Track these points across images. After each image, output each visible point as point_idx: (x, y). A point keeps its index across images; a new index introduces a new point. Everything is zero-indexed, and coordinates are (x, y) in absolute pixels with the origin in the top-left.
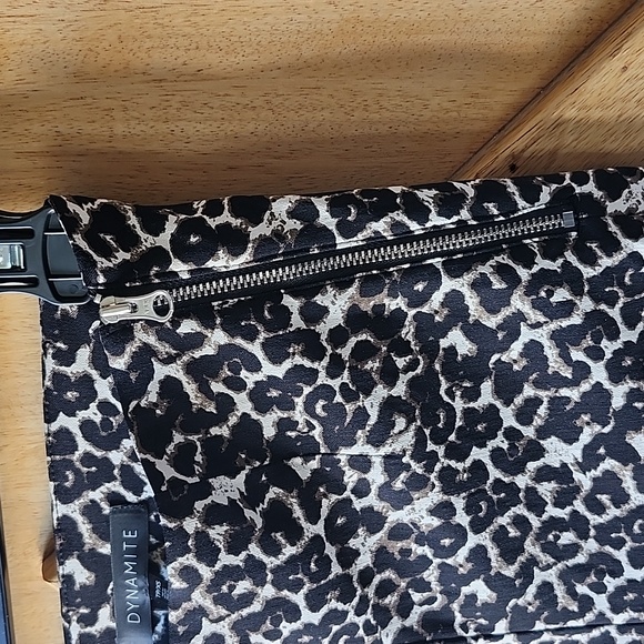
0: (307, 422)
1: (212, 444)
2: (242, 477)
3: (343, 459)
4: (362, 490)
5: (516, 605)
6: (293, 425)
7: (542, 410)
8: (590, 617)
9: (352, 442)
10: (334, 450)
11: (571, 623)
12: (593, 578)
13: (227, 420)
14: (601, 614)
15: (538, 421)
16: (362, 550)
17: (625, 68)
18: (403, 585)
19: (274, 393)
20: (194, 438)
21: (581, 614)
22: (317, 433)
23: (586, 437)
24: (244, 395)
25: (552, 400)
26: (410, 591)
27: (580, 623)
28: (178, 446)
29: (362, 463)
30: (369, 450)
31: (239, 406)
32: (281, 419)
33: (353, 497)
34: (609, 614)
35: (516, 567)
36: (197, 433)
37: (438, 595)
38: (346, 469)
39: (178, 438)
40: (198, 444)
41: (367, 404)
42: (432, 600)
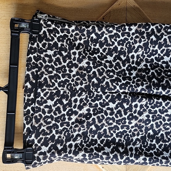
0: (66, 45)
1: (49, 44)
2: (53, 51)
3: (71, 53)
4: (74, 59)
5: (102, 85)
6: (63, 45)
7: (107, 50)
8: (116, 90)
9: (73, 49)
10: (70, 51)
11: (112, 91)
12: (116, 82)
13: (53, 41)
14: (118, 90)
15: (106, 52)
16: (74, 71)
17: (119, 4)
18: (81, 79)
19: (61, 39)
20: (47, 42)
21: (114, 89)
22: (67, 47)
23: (114, 56)
24: (56, 38)
25: (109, 48)
26: (83, 81)
27: (114, 91)
28: (44, 43)
29: (74, 53)
30: (76, 51)
31: (55, 39)
32: (62, 44)
33: (73, 61)
34: (119, 90)
35: (102, 77)
36: (48, 42)
37: (88, 82)
38: (72, 55)
39: (44, 41)
40: (47, 44)
41: (76, 43)
42: (86, 83)
